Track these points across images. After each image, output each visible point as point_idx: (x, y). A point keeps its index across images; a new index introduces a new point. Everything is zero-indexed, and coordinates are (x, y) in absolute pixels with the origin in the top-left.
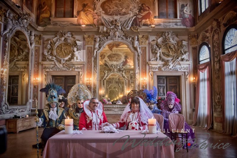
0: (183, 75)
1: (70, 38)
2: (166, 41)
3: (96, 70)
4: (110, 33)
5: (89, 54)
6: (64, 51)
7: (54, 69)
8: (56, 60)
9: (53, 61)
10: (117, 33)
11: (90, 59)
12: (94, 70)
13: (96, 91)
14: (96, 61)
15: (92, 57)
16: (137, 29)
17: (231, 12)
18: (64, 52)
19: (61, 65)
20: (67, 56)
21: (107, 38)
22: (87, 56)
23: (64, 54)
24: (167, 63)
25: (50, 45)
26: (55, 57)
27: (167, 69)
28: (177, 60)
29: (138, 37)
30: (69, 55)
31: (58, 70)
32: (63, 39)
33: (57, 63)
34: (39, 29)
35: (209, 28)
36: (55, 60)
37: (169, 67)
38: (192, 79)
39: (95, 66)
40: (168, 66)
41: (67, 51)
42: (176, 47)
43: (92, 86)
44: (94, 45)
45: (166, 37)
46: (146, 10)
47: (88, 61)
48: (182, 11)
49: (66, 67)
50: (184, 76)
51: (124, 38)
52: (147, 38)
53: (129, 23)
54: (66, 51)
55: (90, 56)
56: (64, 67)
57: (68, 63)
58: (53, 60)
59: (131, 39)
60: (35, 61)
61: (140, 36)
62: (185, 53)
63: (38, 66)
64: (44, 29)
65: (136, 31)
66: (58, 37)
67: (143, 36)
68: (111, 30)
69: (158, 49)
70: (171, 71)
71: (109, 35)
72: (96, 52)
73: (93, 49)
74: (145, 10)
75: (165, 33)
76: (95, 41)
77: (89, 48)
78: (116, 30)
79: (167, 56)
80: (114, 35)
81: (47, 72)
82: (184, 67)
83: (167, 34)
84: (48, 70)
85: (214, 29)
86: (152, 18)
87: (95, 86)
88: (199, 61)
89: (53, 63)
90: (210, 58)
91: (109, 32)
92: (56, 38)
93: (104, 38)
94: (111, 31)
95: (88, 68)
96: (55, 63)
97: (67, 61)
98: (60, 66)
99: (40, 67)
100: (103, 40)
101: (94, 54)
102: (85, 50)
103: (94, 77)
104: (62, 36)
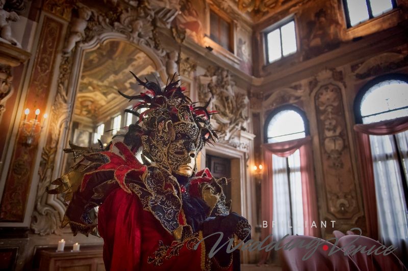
0: (242, 159)
2: (223, 87)
3: (64, 93)
4: (123, 16)
5: (50, 39)
10: (140, 23)
11: (50, 54)
12: (58, 92)
13: (53, 161)
14: (72, 68)
15: (56, 52)
16: (182, 37)
17: (385, 54)
21: (112, 24)
22: (40, 43)
24: (224, 129)
27: (222, 139)
28: (237, 127)
29: (179, 54)
35: (304, 82)
37: (224, 137)
38: (253, 168)
39: (63, 83)
40: (224, 135)
42: (234, 103)
43: (42, 143)
44: (72, 24)
45: (223, 78)
46: (193, 15)
47: (42, 59)
48: (239, 48)
50: (243, 161)
51: (152, 44)
52: (194, 67)
53: (169, 18)
55: (51, 47)
59: (164, 53)
61: (183, 56)
62: (246, 118)
65: (179, 41)
67: (188, 59)
68: (129, 9)
69: (210, 95)
70: (226, 145)
71: (118, 20)
72: (77, 43)
73: (64, 32)
74: (190, 14)
75: (223, 70)
76: (76, 14)
77: (53, 25)
78: (143, 14)
79: (223, 116)
80: (131, 25)
82: (243, 144)
83: (225, 73)
85: (320, 84)
86: (202, 36)
87: (53, 145)
88: (266, 139)
90: (308, 131)
91: (121, 13)
93: (104, 20)
94: (127, 11)
95: (34, 80)
100: (100, 24)
101: (65, 47)
102: (35, 24)
103: (55, 114)
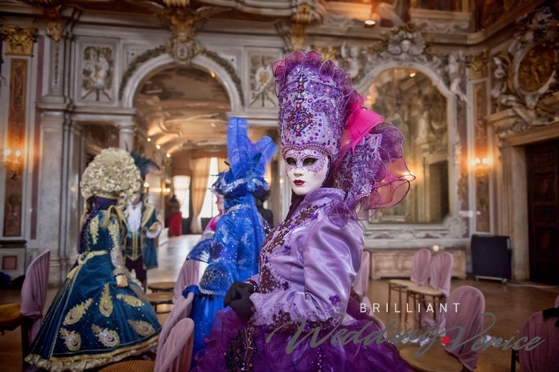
1: (549, 25)
6: (537, 71)
7: (515, 128)
8: (517, 102)
9: (510, 107)
18: (535, 73)
19: (532, 114)
20: (546, 81)
23: (537, 79)
25: (503, 67)
26: (515, 94)
30: (549, 75)
31: (524, 128)
32: (529, 36)
33: (519, 112)
34: (471, 39)
36: (514, 104)
41: (545, 68)
49: (544, 114)
54: (540, 68)
56: (539, 116)
57: (547, 101)
58: (509, 104)
60: (478, 120)
63: (485, 130)
64: (485, 34)
66: (519, 38)
81: (503, 140)
84: (503, 135)
89: (509, 112)
92: (514, 42)
96: (514, 111)
97: (545, 95)
98: (529, 116)
99: (490, 130)
104: (527, 29)
